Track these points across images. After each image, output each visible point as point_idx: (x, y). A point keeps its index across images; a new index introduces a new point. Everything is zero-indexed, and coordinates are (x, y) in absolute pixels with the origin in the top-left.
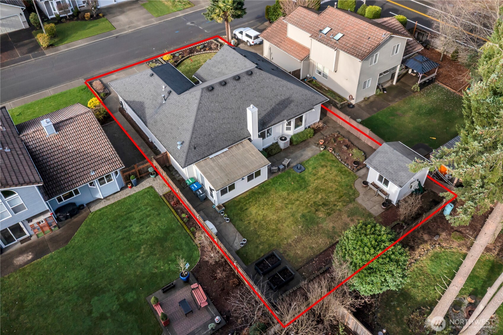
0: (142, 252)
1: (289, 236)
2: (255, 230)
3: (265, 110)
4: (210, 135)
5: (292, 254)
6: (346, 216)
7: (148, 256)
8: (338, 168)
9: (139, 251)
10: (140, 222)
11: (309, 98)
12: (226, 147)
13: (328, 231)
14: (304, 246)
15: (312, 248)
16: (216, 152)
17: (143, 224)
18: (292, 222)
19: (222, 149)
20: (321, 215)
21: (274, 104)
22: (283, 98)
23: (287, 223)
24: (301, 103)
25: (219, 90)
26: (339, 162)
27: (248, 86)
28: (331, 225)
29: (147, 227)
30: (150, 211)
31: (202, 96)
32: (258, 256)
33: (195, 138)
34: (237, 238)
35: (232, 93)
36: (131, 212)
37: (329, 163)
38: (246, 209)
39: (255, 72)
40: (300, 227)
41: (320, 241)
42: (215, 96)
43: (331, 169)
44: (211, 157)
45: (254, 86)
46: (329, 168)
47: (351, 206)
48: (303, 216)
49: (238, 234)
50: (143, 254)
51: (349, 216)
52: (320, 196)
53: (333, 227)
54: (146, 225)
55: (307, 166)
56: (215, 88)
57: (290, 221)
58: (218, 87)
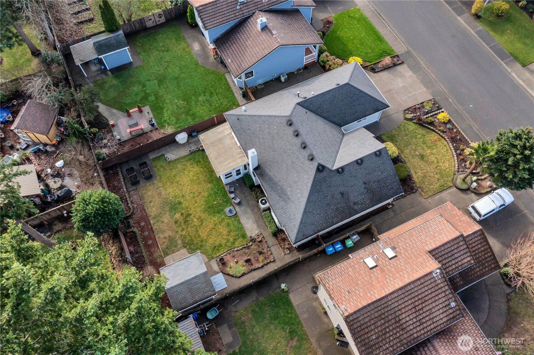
0: (181, 102)
1: (165, 189)
2: (177, 168)
3: (274, 175)
4: (249, 130)
5: (151, 188)
6: (170, 235)
7: (177, 106)
8: (224, 245)
9: (183, 101)
10: (206, 100)
11: (291, 221)
12: (240, 144)
13: (161, 217)
14: (154, 197)
15: (150, 202)
16: (236, 136)
17: (204, 102)
18: (177, 194)
19: (239, 141)
20: (178, 216)
21: (281, 184)
22: (289, 193)
23: (177, 190)
24: (285, 213)
25: (290, 130)
26: (230, 248)
27: (297, 158)
28: (166, 221)
29: (201, 104)
30: (215, 105)
31: (282, 117)
32: (156, 167)
33: (246, 119)
34: (174, 156)
35: (287, 143)
36: (217, 95)
37: (231, 240)
38: (197, 165)
39: (313, 163)
40: (171, 198)
41: (154, 209)
42: (283, 128)
43: (223, 238)
44: (233, 133)
45: (298, 163)
46: (225, 237)
47: (180, 242)
48: (180, 203)
49: (177, 157)
50: (180, 103)
51: (169, 236)
52: (195, 220)
53: (163, 222)
54: (203, 104)
55: (233, 219)
56: (291, 127)
57: (178, 192)
58: (293, 129)
